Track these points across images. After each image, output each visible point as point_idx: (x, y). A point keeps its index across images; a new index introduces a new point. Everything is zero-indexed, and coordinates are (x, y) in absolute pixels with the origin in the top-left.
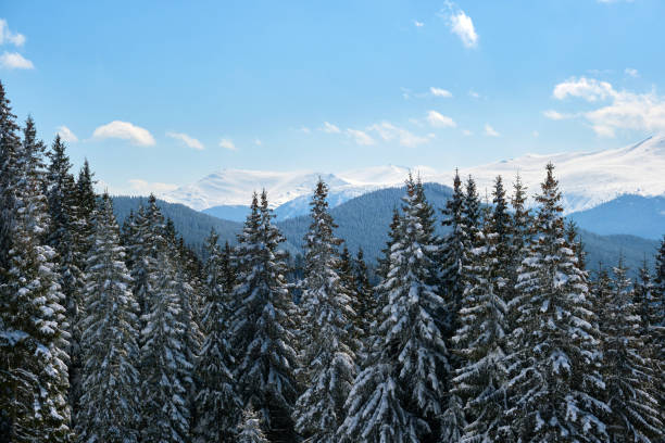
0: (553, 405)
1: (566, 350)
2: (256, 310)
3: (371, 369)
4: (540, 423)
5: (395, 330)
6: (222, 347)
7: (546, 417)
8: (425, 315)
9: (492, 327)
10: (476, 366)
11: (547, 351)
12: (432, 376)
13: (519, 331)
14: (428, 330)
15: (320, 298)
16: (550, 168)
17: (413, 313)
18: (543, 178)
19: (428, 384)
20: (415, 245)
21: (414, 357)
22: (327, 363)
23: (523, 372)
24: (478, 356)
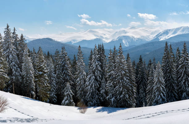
0: (122, 79)
1: (123, 70)
2: (64, 66)
3: (90, 75)
4: (121, 81)
5: (94, 68)
6: (60, 72)
7: (121, 80)
8: (99, 66)
9: (112, 68)
10: (110, 73)
11: (121, 71)
12: (100, 75)
13: (116, 68)
14: (100, 69)
15: (80, 64)
16: (121, 44)
17: (97, 66)
18: (120, 45)
19: (99, 76)
20: (97, 55)
21: (97, 72)
22: (82, 74)
23: (118, 74)
24: (110, 72)
